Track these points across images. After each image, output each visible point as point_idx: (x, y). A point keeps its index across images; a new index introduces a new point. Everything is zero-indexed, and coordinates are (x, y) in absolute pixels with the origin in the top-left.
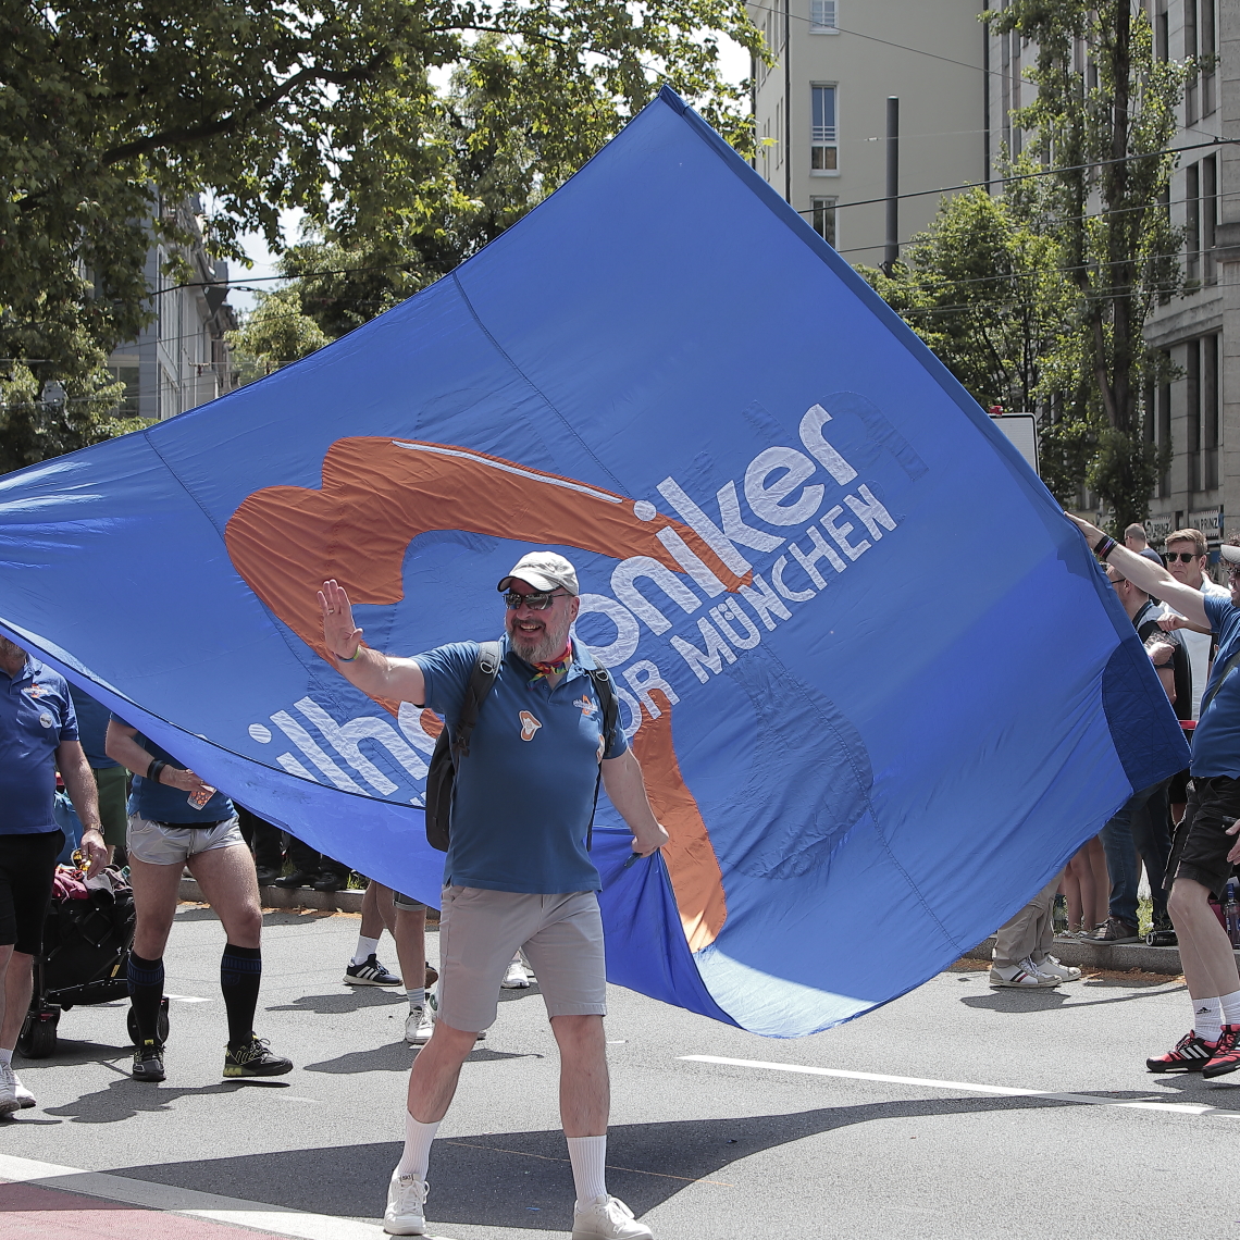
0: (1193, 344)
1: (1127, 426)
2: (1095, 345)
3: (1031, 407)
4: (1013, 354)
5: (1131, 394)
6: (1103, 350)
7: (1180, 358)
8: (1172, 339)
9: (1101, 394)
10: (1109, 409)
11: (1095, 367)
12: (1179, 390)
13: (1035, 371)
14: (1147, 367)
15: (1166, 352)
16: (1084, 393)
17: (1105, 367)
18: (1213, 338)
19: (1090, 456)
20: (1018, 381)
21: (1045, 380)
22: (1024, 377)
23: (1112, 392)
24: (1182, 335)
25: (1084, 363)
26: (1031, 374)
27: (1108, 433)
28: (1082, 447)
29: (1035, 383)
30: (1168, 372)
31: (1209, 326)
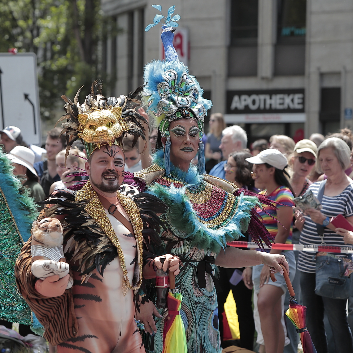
0: (130, 14)
1: (91, 62)
2: (73, 13)
3: (36, 50)
4: (26, 18)
5: (94, 43)
6: (78, 16)
7: (123, 23)
8: (119, 11)
9: (76, 42)
10: (81, 52)
11: (73, 27)
12: (122, 41)
13: (38, 28)
14: (104, 28)
15: (114, 18)
16: (66, 42)
17: (78, 26)
18: (142, 10)
19: (70, 79)
20: (28, 34)
21: (44, 34)
22: (32, 31)
23: (83, 42)
24: (125, 9)
25: (67, 24)
26: (36, 30)
27: (80, 65)
28: (65, 73)
29: (38, 35)
30: (116, 30)
31: (140, 4)
